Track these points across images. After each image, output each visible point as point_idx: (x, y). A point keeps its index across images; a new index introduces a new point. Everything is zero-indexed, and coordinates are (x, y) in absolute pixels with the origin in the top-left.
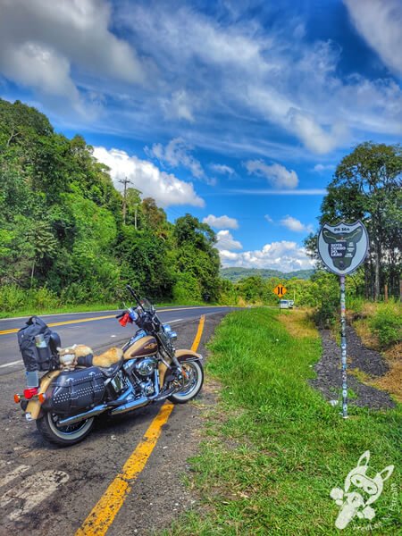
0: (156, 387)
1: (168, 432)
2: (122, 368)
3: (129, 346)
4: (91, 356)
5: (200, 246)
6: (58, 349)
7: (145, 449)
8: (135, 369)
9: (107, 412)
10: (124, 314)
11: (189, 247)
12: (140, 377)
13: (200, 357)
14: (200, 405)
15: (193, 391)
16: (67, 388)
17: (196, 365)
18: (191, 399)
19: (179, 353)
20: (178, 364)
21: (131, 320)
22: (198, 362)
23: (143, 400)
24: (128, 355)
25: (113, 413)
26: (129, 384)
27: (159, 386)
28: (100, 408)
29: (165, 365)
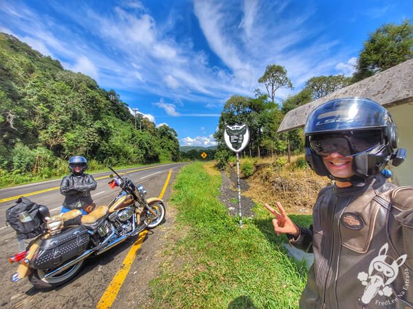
0: (133, 225)
1: (140, 256)
2: (107, 219)
3: (114, 202)
4: (81, 216)
5: (170, 138)
6: (47, 218)
7: (120, 277)
8: (117, 218)
9: (93, 254)
10: (113, 181)
11: (165, 139)
12: (122, 222)
13: (162, 201)
14: (163, 228)
15: (159, 221)
16: (50, 250)
17: (160, 205)
18: (158, 225)
19: (149, 201)
20: (148, 207)
21: (116, 184)
22: (162, 204)
23: (124, 237)
24: (112, 209)
25: (98, 254)
26: (113, 228)
27: (136, 224)
28: (87, 253)
29: (140, 210)
